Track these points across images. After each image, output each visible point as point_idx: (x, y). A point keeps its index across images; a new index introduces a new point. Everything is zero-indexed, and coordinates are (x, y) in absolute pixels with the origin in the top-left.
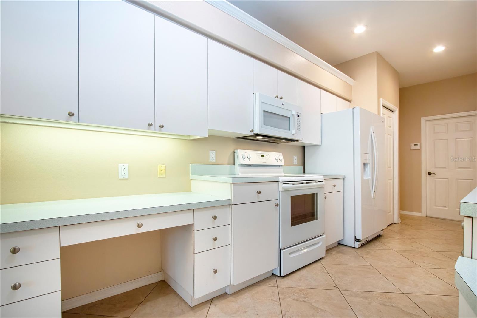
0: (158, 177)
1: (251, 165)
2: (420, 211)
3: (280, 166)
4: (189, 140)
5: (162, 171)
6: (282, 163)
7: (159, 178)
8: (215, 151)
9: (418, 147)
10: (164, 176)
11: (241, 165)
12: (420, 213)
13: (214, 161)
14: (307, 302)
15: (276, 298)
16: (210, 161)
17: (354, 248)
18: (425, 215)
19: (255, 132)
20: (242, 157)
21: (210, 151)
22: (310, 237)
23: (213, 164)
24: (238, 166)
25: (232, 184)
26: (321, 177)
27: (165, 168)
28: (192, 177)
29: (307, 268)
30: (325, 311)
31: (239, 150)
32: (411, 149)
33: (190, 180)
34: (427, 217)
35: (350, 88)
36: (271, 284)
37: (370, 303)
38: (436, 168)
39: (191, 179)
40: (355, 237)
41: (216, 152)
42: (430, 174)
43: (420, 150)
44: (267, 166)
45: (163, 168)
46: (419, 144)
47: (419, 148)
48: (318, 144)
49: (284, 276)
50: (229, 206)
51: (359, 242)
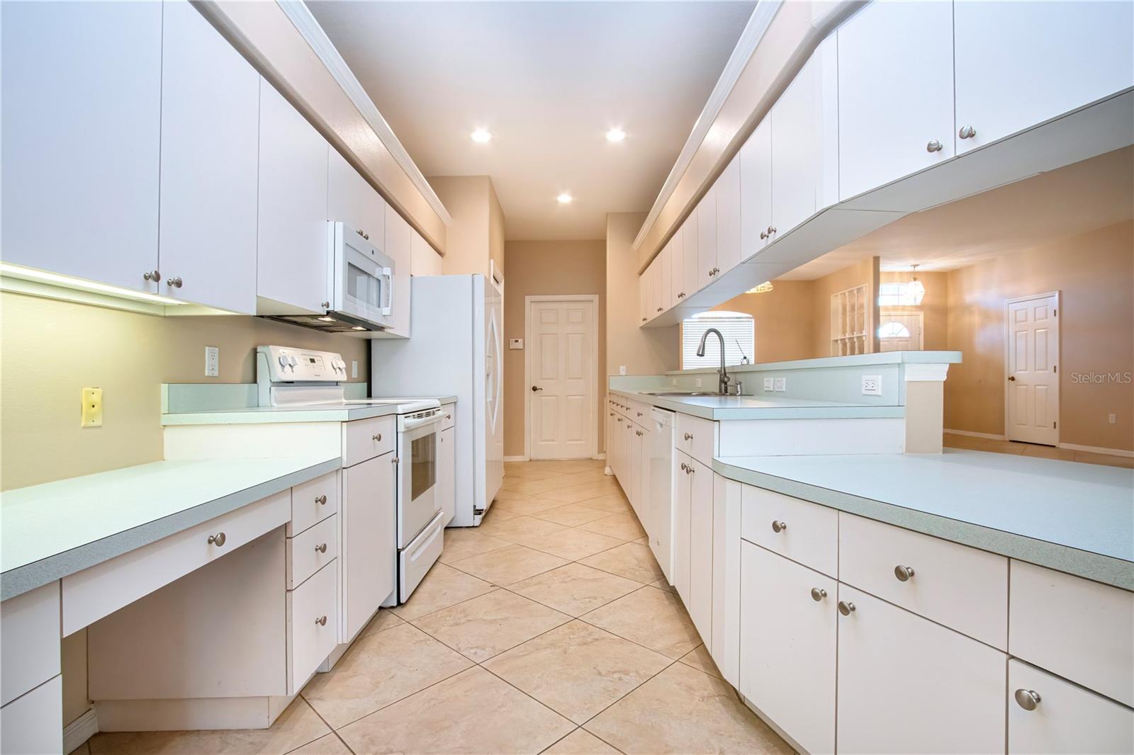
0: (83, 424)
1: (292, 382)
2: (523, 454)
3: (337, 383)
4: (165, 317)
5: (93, 406)
6: (342, 377)
7: (85, 427)
8: (217, 349)
9: (519, 345)
10: (98, 422)
11: (276, 384)
12: (522, 457)
13: (216, 374)
14: (474, 620)
15: (422, 636)
16: (207, 374)
17: (473, 527)
18: (528, 459)
19: (331, 308)
20: (280, 362)
21: (207, 348)
22: (428, 520)
23: (212, 381)
24: (269, 384)
25: (345, 424)
26: (436, 403)
27: (102, 399)
28: (165, 420)
29: (428, 578)
30: (506, 619)
31: (271, 347)
32: (511, 348)
33: (162, 427)
34: (531, 461)
35: (443, 228)
36: (391, 622)
37: (549, 587)
38: (542, 379)
39: (165, 426)
40: (475, 506)
41: (219, 349)
42: (535, 389)
43: (522, 350)
44: (318, 384)
45: (96, 398)
46: (520, 340)
47: (522, 347)
48: (407, 336)
49: (407, 602)
50: (335, 473)
51: (480, 514)
